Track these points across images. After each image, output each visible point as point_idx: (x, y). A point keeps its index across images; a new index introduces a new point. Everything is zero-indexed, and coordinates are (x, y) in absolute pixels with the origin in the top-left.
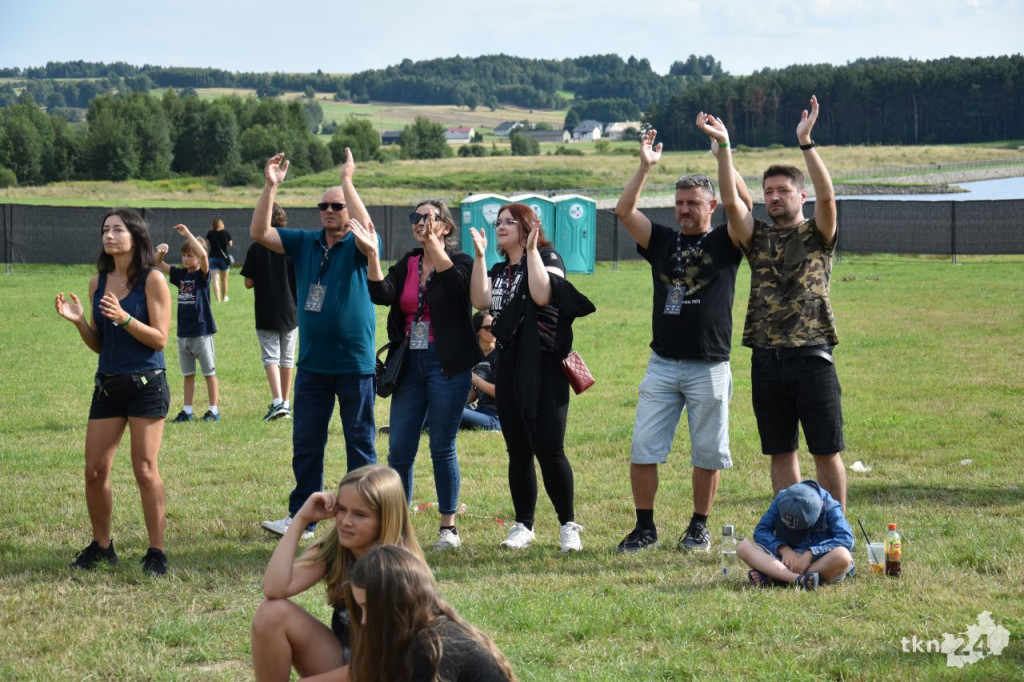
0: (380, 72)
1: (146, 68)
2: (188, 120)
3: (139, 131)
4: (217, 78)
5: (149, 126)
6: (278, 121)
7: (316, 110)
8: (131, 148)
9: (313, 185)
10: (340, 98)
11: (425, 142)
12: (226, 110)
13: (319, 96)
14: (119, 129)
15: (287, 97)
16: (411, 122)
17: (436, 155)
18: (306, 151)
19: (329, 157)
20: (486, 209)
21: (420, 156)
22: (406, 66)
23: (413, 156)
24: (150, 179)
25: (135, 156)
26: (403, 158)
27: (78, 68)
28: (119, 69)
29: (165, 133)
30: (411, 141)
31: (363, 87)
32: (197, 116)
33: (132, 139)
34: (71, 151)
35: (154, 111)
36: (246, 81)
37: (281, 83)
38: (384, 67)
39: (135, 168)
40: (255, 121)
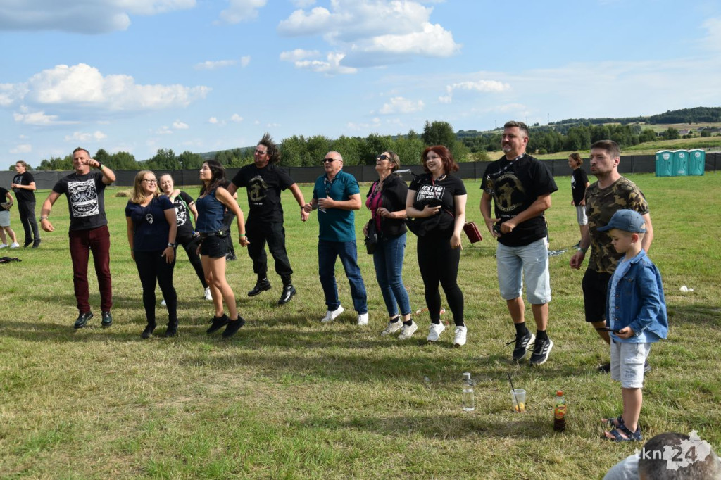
0: (660, 115)
1: (589, 119)
2: (596, 133)
3: (581, 136)
4: (609, 120)
5: (584, 135)
6: (623, 131)
7: (639, 128)
8: (578, 141)
9: (632, 149)
10: (647, 123)
11: (672, 135)
12: (607, 129)
13: (640, 123)
14: (575, 136)
15: (630, 124)
16: (667, 129)
17: (675, 139)
18: (631, 139)
19: (638, 141)
20: (664, 155)
21: (670, 139)
22: (668, 113)
23: (667, 139)
24: (584, 150)
25: (580, 144)
26: (664, 140)
27: (570, 121)
28: (581, 120)
29: (589, 136)
30: (666, 135)
31: (655, 120)
32: (599, 131)
33: (579, 139)
34: (562, 144)
35: (586, 131)
36: (618, 120)
37: (629, 120)
38: (661, 113)
39: (580, 147)
40: (616, 132)
